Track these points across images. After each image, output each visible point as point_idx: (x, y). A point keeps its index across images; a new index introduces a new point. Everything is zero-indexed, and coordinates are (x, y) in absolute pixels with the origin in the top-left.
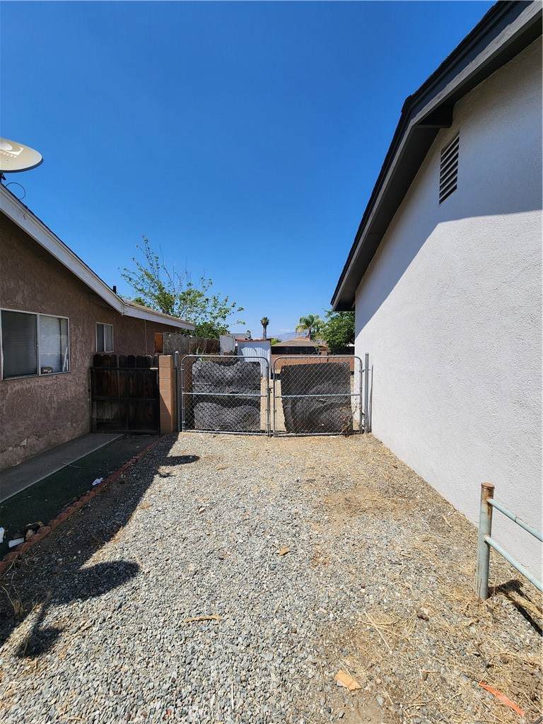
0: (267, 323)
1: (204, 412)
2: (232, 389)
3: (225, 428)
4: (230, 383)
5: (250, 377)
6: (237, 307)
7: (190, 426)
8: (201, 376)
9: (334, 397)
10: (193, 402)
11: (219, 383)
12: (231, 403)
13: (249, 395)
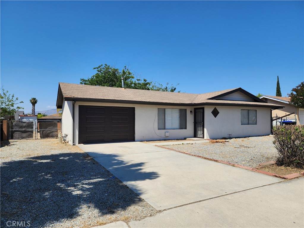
0: (36, 102)
1: (16, 135)
2: (25, 128)
3: (23, 138)
4: (24, 127)
5: (30, 125)
6: (19, 101)
7: (12, 138)
8: (16, 125)
9: (54, 130)
10: (13, 132)
11: (21, 127)
12: (25, 132)
13: (30, 130)
